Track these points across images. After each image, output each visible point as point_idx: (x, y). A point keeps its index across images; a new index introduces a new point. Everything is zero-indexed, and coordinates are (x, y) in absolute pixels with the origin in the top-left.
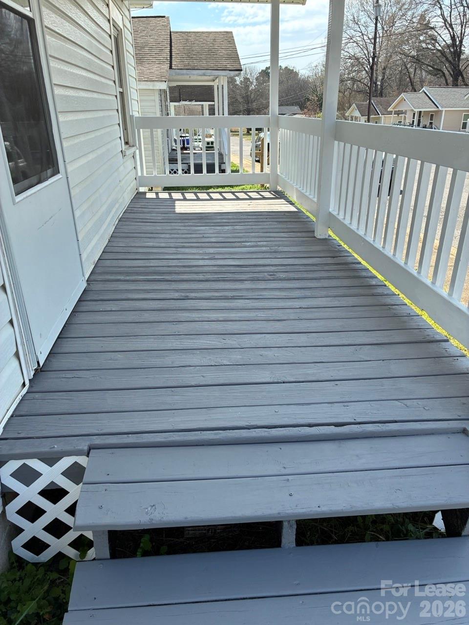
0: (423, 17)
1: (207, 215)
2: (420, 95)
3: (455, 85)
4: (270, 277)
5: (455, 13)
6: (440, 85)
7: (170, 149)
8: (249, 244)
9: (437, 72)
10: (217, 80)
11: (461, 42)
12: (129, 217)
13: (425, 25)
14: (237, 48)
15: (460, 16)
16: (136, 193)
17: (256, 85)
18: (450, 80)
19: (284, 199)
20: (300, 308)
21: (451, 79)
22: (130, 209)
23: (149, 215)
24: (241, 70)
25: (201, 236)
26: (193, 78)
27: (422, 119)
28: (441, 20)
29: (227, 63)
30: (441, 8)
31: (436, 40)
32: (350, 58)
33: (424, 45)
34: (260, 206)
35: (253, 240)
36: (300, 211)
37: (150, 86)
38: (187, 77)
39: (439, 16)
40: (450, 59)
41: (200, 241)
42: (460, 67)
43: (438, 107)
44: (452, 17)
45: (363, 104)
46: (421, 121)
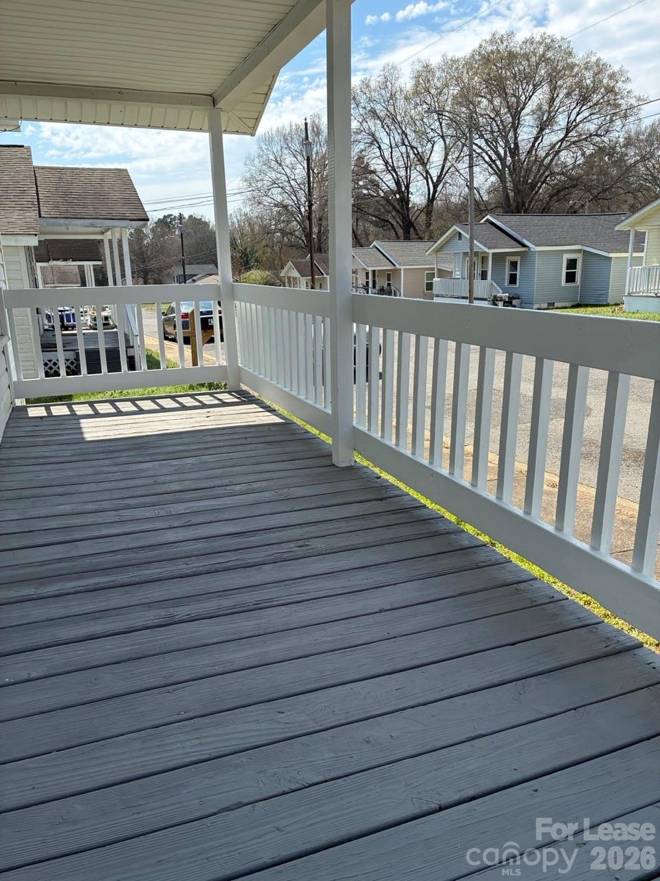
0: (360, 159)
1: (147, 439)
2: (370, 250)
3: (407, 238)
4: (300, 552)
5: (396, 154)
6: (389, 239)
7: (42, 330)
8: (237, 488)
9: (382, 223)
10: (109, 233)
11: (407, 187)
12: (11, 456)
13: (363, 168)
14: (137, 190)
15: (403, 157)
16: (11, 409)
17: (153, 238)
18: (400, 232)
19: (256, 404)
20: (381, 611)
21: (402, 231)
22: (9, 440)
23: (46, 449)
24: (148, 220)
25: (151, 481)
26: (71, 229)
27: (377, 279)
28: (382, 162)
29: (125, 210)
30: (379, 148)
31: (378, 186)
32: (276, 205)
33: (365, 192)
34: (225, 417)
35: (240, 479)
36: (287, 421)
37: (11, 241)
38: (63, 229)
39: (378, 157)
40: (398, 207)
41: (153, 492)
42: (410, 217)
43: (394, 265)
44: (394, 158)
45: (301, 262)
46: (377, 281)
